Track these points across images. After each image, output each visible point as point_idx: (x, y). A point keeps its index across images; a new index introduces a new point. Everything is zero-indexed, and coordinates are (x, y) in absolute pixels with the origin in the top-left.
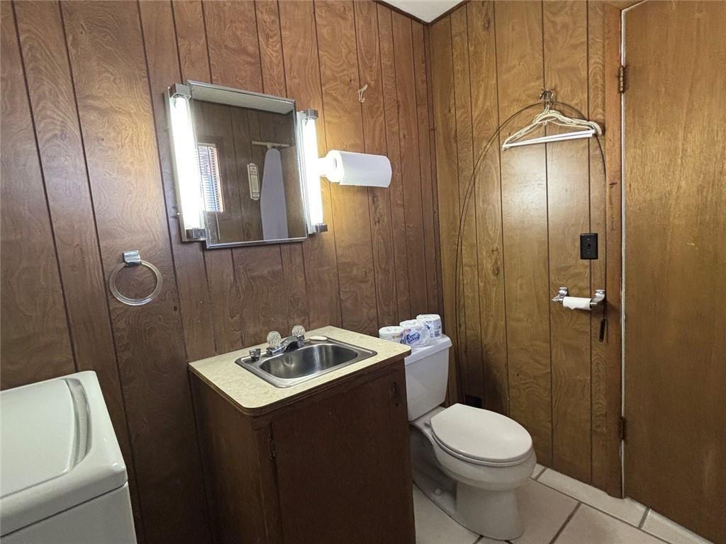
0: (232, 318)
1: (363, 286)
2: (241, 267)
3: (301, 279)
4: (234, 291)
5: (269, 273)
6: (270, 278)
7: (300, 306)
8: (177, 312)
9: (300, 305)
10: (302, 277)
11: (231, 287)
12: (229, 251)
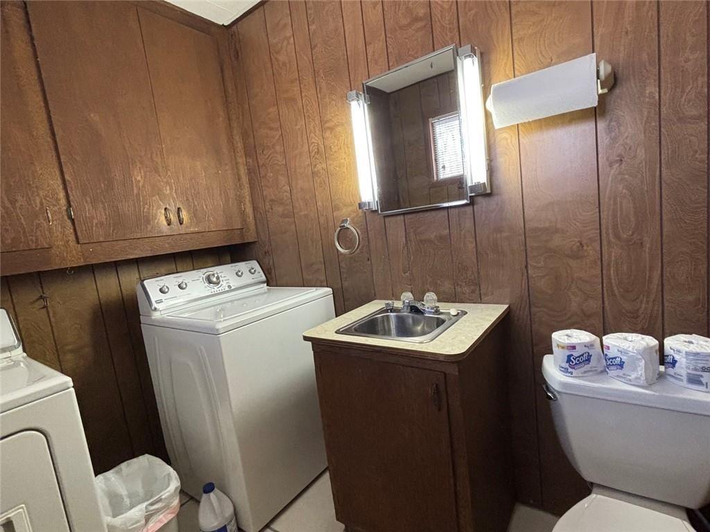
0: (405, 273)
1: (572, 263)
2: (412, 230)
3: (471, 246)
4: (405, 252)
5: (436, 236)
6: (436, 242)
7: (468, 275)
8: (369, 262)
9: (469, 273)
10: (472, 243)
11: (404, 247)
12: (402, 217)
